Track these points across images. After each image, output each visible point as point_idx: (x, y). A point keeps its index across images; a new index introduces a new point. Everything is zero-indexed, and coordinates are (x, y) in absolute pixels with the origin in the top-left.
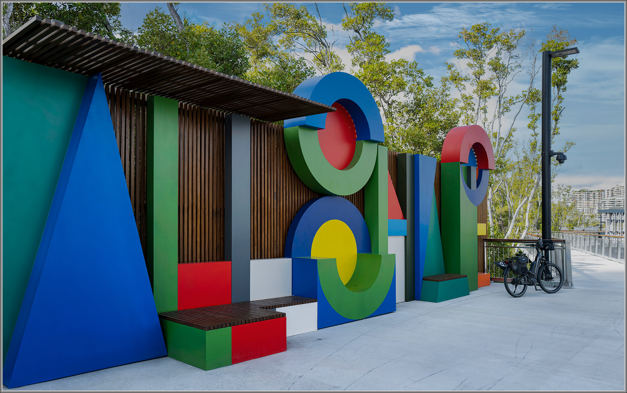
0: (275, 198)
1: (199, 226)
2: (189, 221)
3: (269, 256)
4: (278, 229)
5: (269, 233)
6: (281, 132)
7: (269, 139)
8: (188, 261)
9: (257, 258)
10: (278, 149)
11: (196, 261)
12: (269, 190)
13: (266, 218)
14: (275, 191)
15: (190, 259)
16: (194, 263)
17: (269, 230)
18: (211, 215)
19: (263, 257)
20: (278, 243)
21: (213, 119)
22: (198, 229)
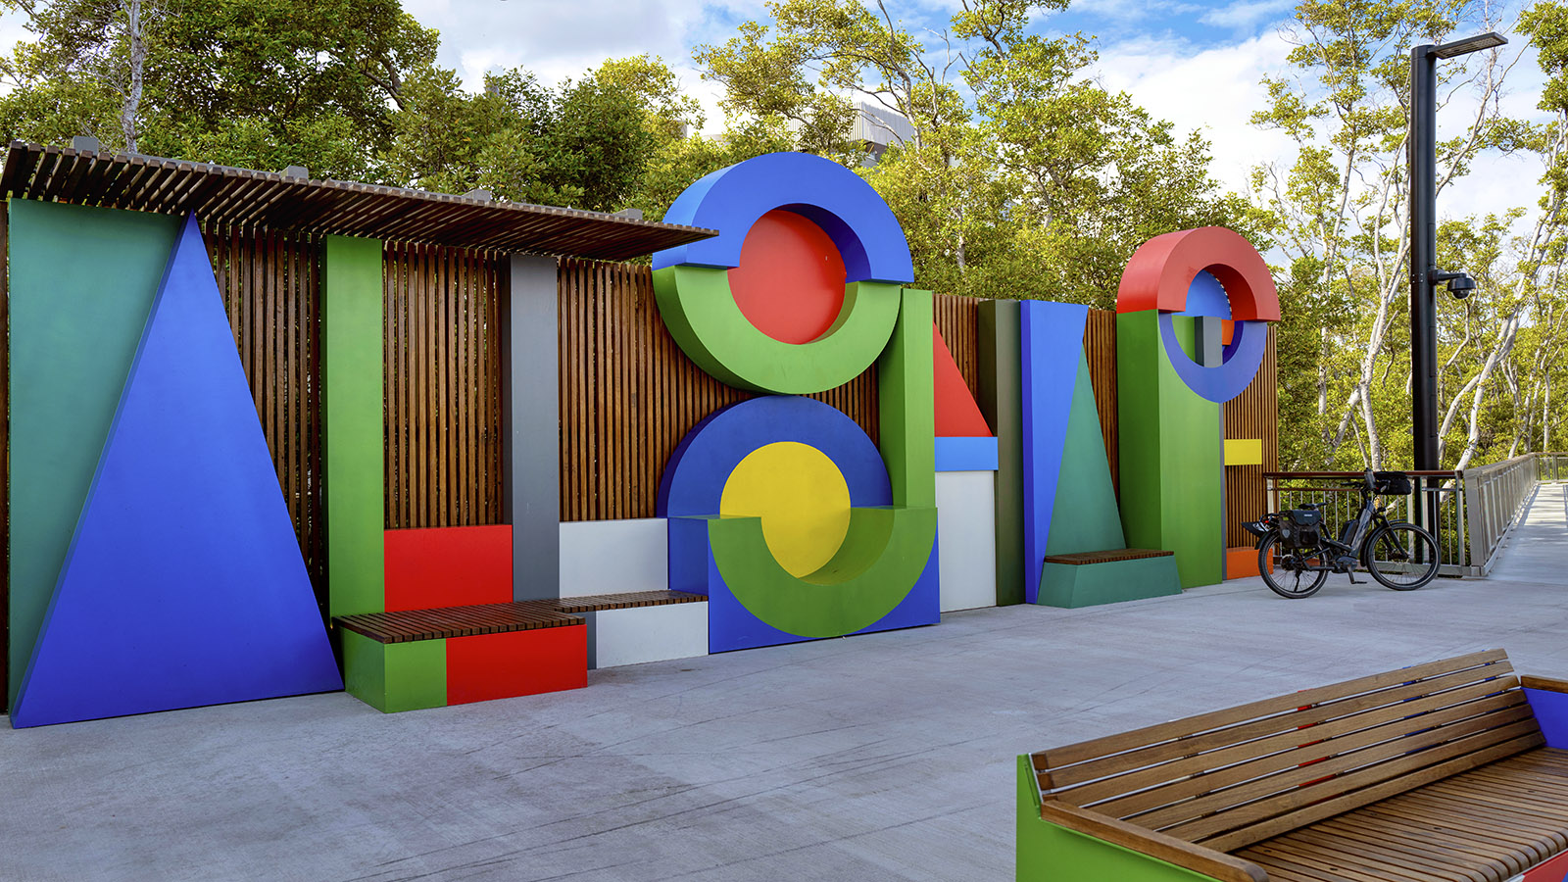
0: (632, 405)
1: (443, 461)
2: (421, 454)
3: (619, 515)
4: (642, 464)
5: (619, 470)
6: (645, 280)
7: (617, 293)
8: (418, 525)
9: (588, 519)
10: (641, 313)
11: (438, 525)
12: (618, 389)
13: (610, 442)
14: (634, 390)
15: (423, 521)
16: (434, 529)
17: (619, 466)
18: (472, 442)
19: (603, 515)
20: (642, 490)
21: (475, 265)
22: (443, 467)
